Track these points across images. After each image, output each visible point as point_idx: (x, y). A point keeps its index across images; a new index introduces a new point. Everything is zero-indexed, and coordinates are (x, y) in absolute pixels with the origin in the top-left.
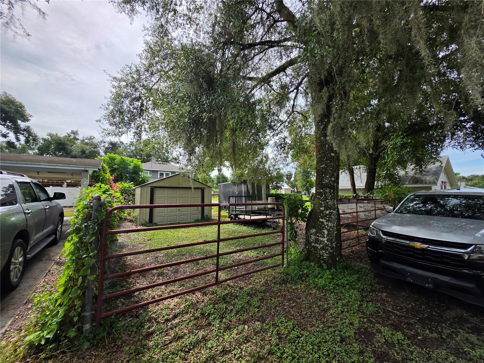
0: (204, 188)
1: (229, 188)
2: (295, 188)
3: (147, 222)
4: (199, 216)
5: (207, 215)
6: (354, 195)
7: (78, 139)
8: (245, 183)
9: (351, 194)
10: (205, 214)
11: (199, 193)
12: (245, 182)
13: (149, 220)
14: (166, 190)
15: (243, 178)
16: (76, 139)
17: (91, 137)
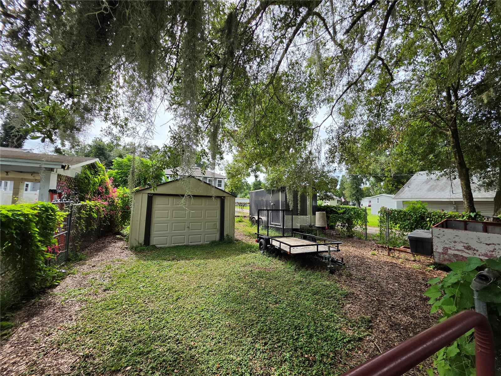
0: (224, 197)
1: (262, 197)
2: (342, 198)
3: (141, 244)
4: (217, 237)
5: (227, 235)
6: (473, 215)
7: (120, 145)
8: (284, 191)
9: (464, 213)
10: (225, 234)
11: (218, 203)
12: (283, 189)
13: (145, 240)
14: (171, 199)
15: (281, 185)
16: (118, 145)
17: (131, 143)
